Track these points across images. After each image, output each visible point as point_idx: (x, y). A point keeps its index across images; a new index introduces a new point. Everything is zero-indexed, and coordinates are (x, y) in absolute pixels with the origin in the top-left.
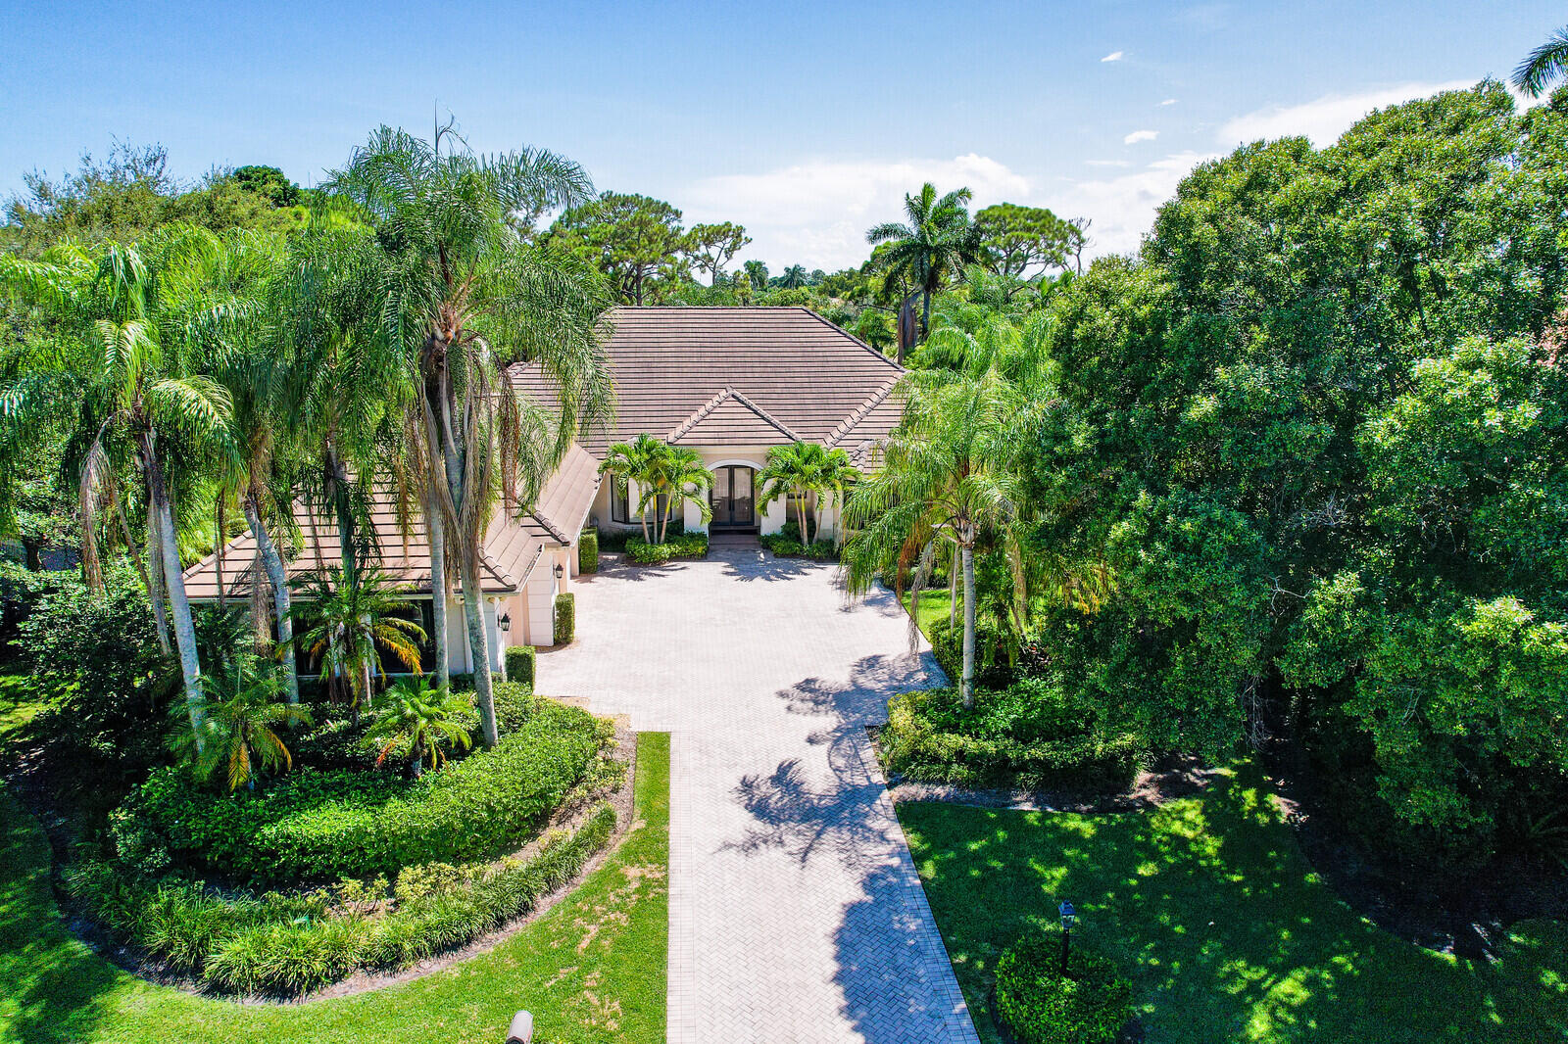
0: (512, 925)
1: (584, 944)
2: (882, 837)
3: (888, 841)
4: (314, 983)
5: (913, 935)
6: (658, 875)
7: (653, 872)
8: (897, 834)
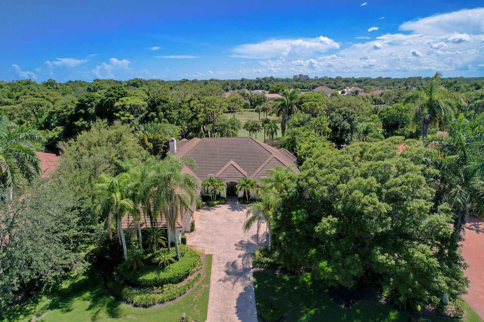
0: (182, 296)
1: (194, 300)
2: (249, 279)
3: (250, 280)
4: (150, 305)
5: (251, 299)
6: (208, 287)
7: (207, 286)
8: (253, 279)
